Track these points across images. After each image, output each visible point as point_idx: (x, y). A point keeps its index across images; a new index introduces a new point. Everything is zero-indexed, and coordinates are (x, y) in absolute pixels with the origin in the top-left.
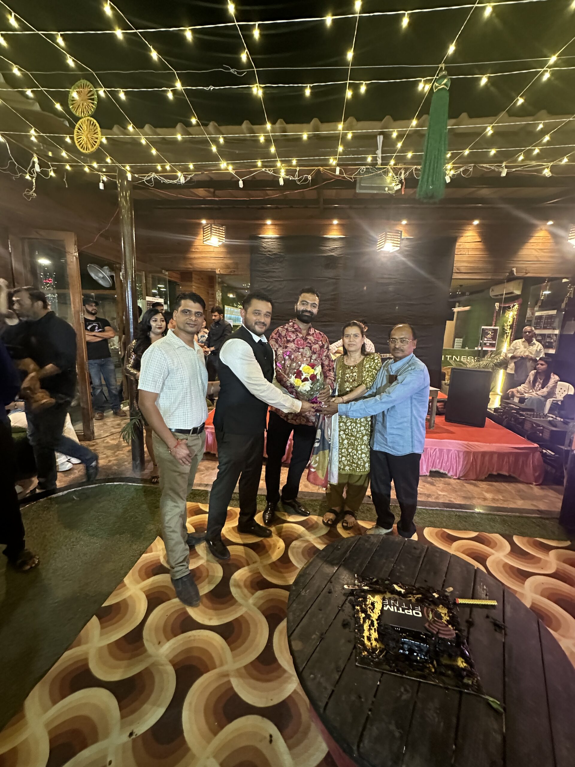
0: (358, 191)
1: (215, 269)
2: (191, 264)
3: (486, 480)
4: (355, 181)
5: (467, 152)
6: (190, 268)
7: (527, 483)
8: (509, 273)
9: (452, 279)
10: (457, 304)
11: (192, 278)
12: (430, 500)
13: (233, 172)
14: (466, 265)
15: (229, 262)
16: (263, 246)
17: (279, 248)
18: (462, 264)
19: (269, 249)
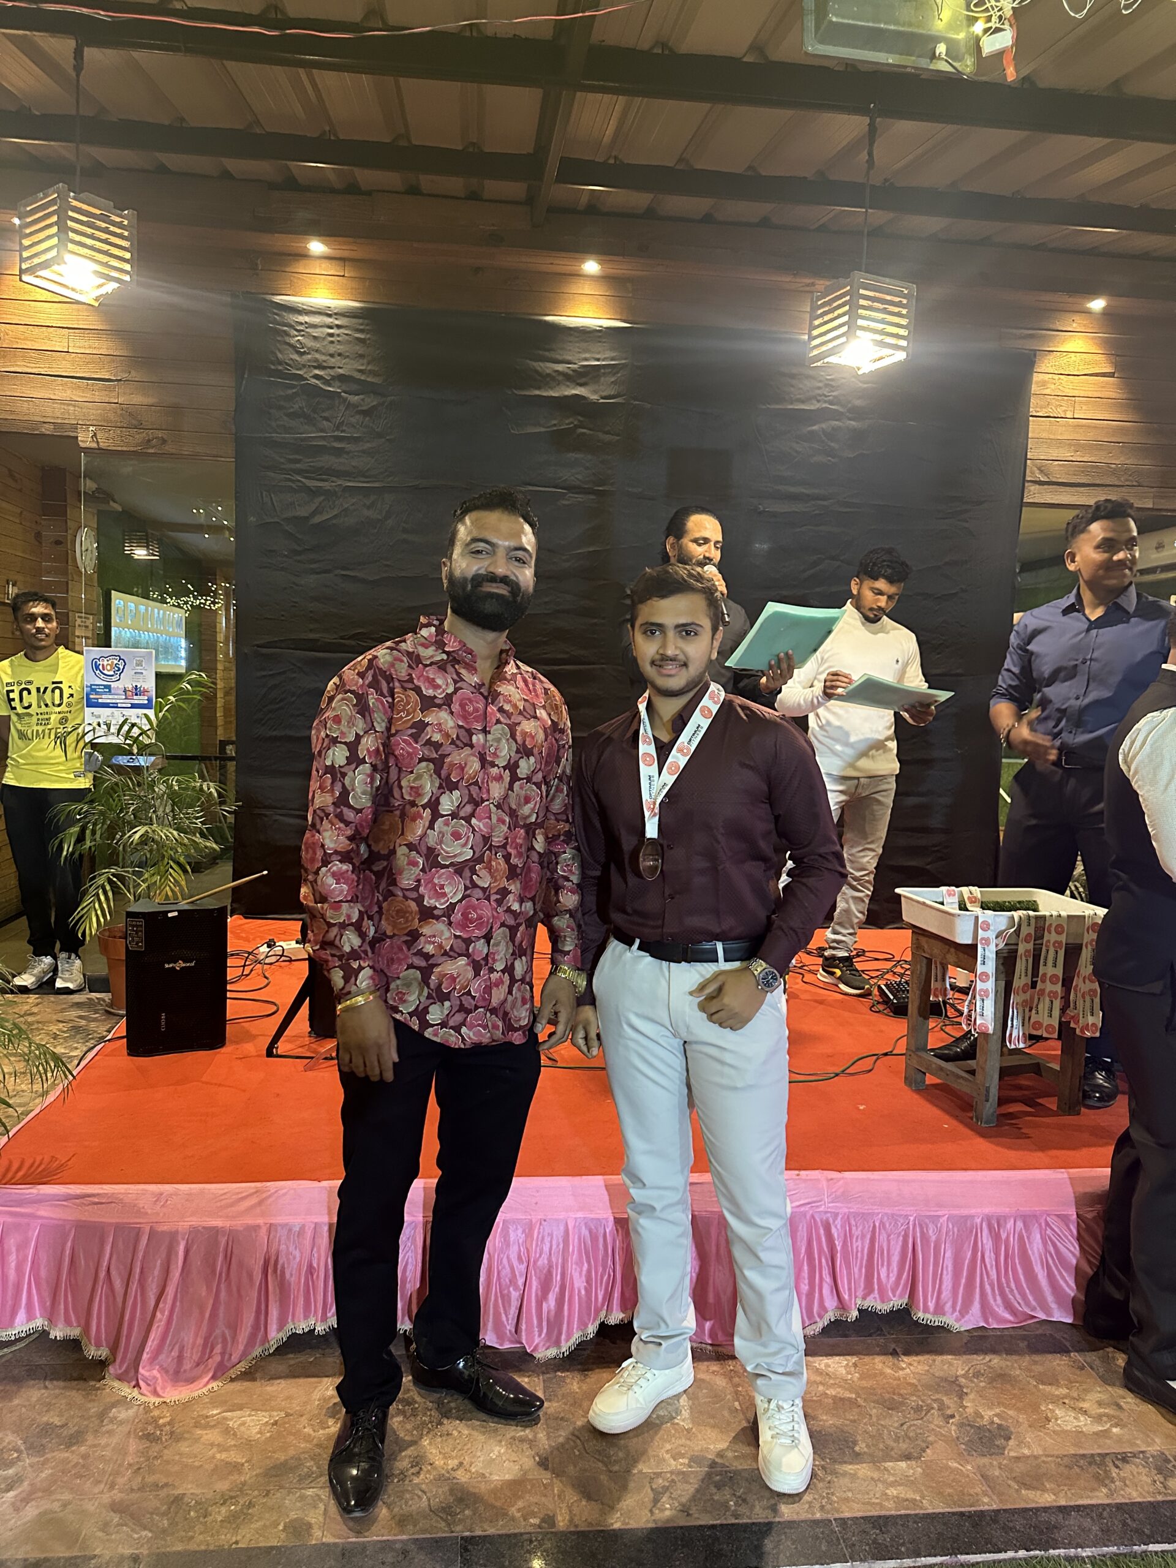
0: (815, 47)
1: (74, 427)
9: (1022, 504)
14: (1067, 454)
15: (138, 399)
16: (293, 341)
17: (362, 356)
18: (1054, 453)
19: (317, 356)
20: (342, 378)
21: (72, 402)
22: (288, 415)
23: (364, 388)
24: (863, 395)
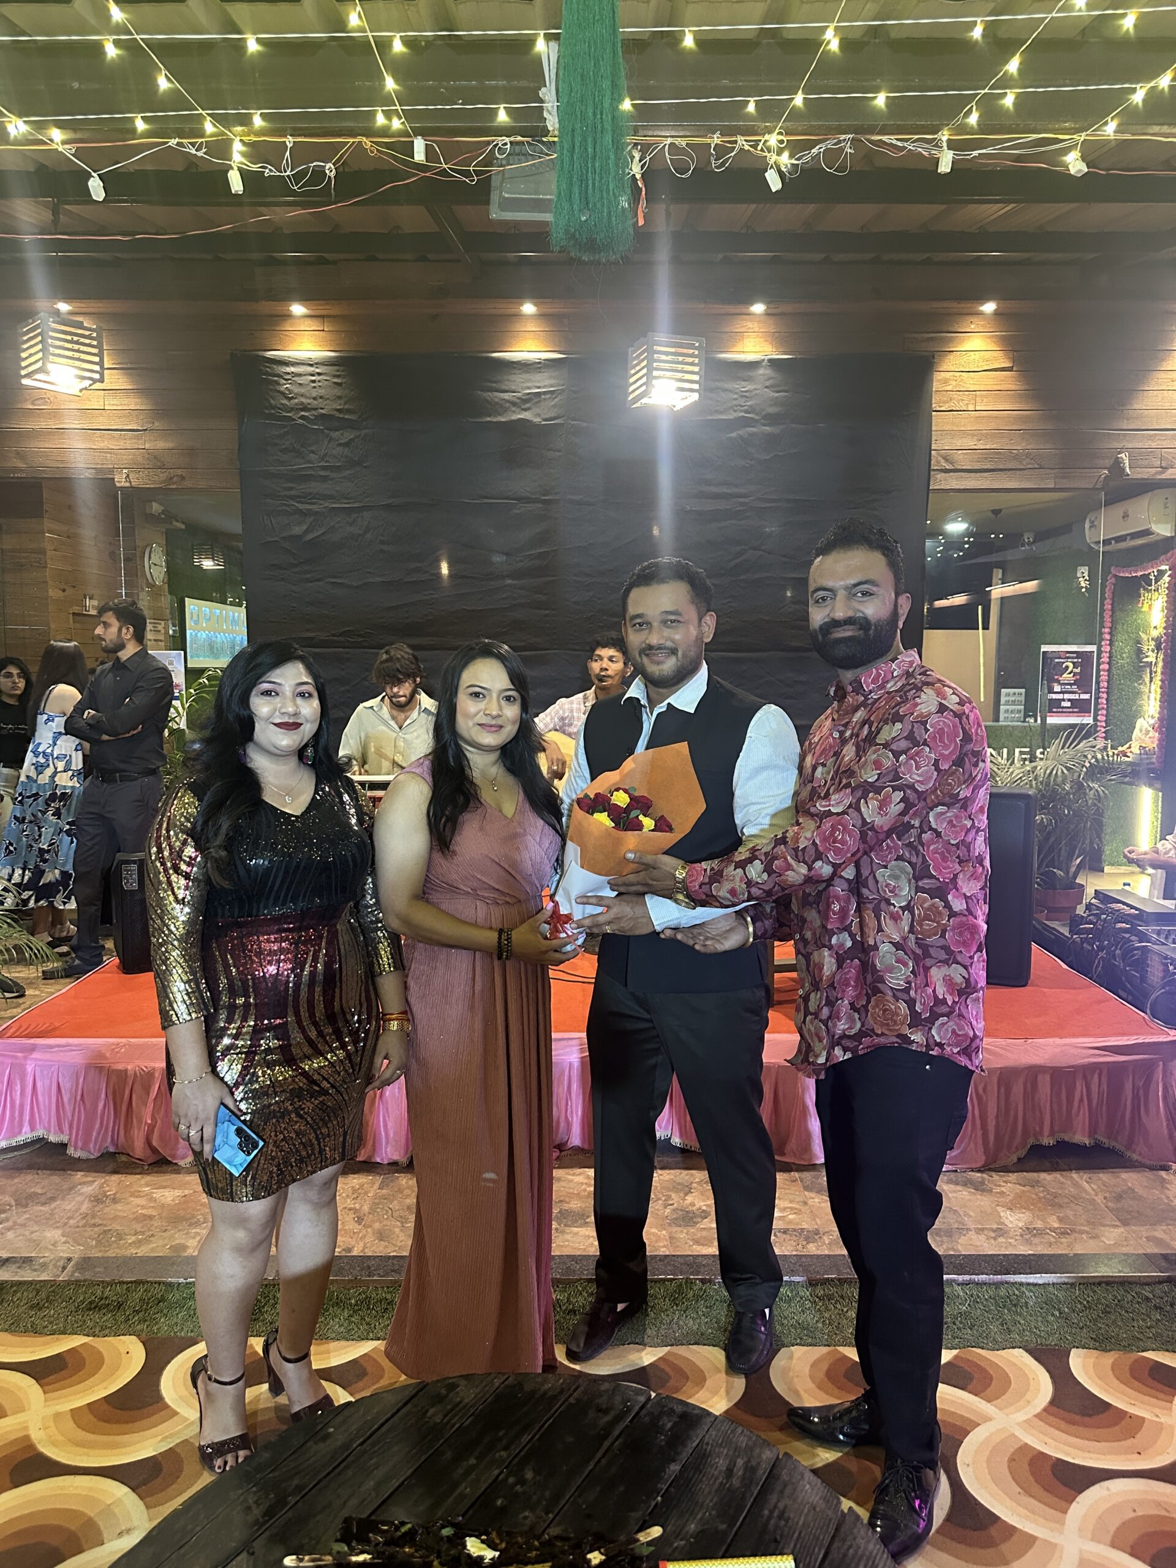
0: (495, 214)
1: (111, 471)
2: (20, 456)
3: (1020, 1166)
4: (485, 185)
5: (799, 100)
6: (21, 470)
7: (1152, 1168)
8: (1109, 469)
9: (929, 491)
10: (998, 574)
11: (42, 502)
12: (812, 1249)
13: (68, 150)
14: (970, 443)
15: (161, 444)
16: (283, 388)
17: (340, 398)
18: (959, 443)
19: (303, 400)
20: (323, 417)
21: (109, 450)
22: (282, 451)
23: (345, 424)
24: (776, 402)
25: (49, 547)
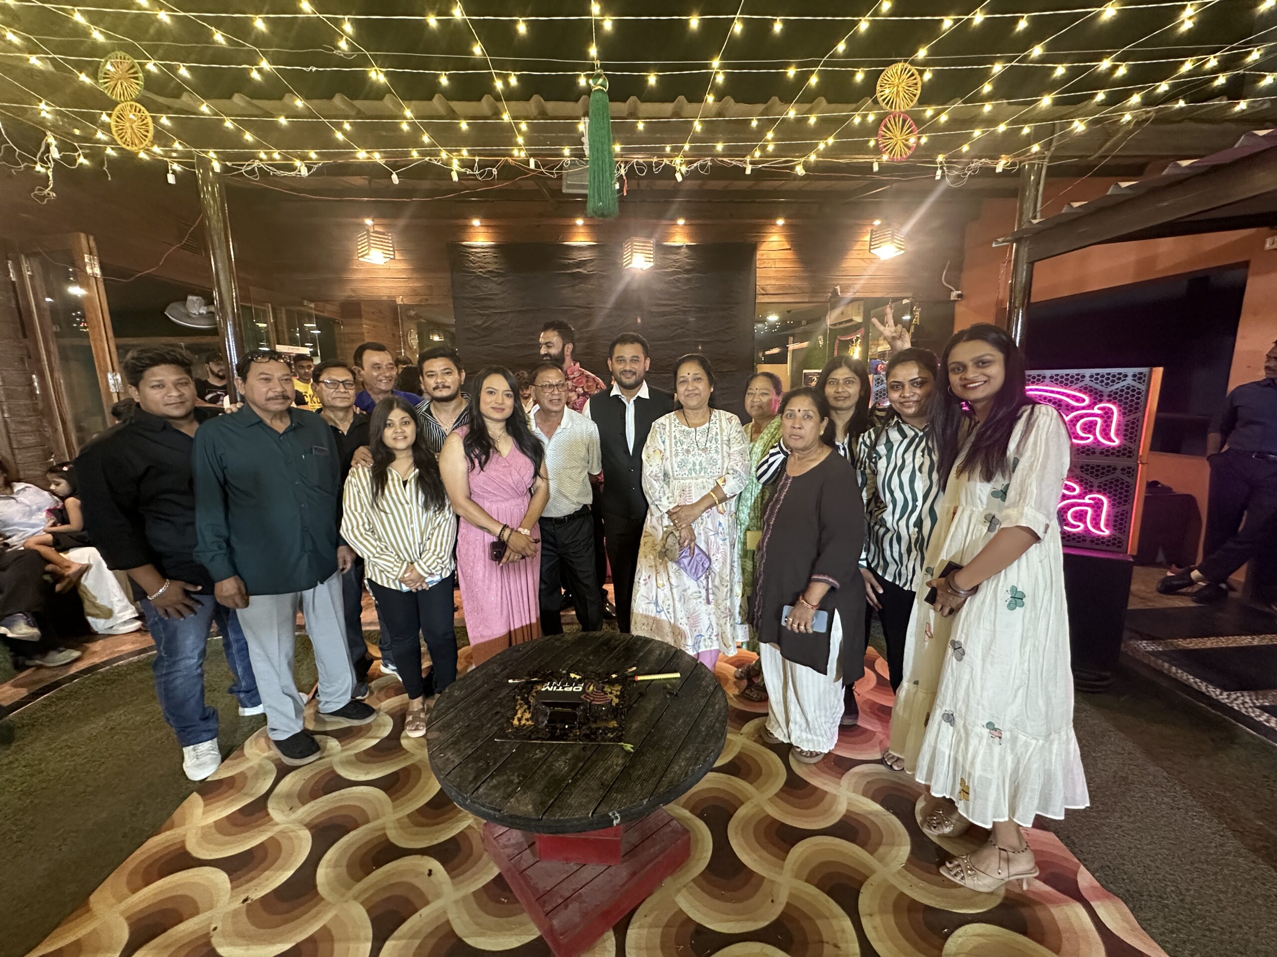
0: (565, 191)
1: (394, 297)
2: (353, 290)
4: (560, 178)
5: (687, 146)
6: (353, 297)
8: (831, 293)
9: (755, 303)
11: (360, 311)
13: (382, 162)
14: (773, 282)
15: (416, 284)
16: (470, 259)
17: (496, 263)
18: (768, 282)
19: (480, 264)
20: (490, 271)
21: (393, 288)
22: (471, 287)
23: (499, 275)
24: (689, 264)
25: (365, 331)
